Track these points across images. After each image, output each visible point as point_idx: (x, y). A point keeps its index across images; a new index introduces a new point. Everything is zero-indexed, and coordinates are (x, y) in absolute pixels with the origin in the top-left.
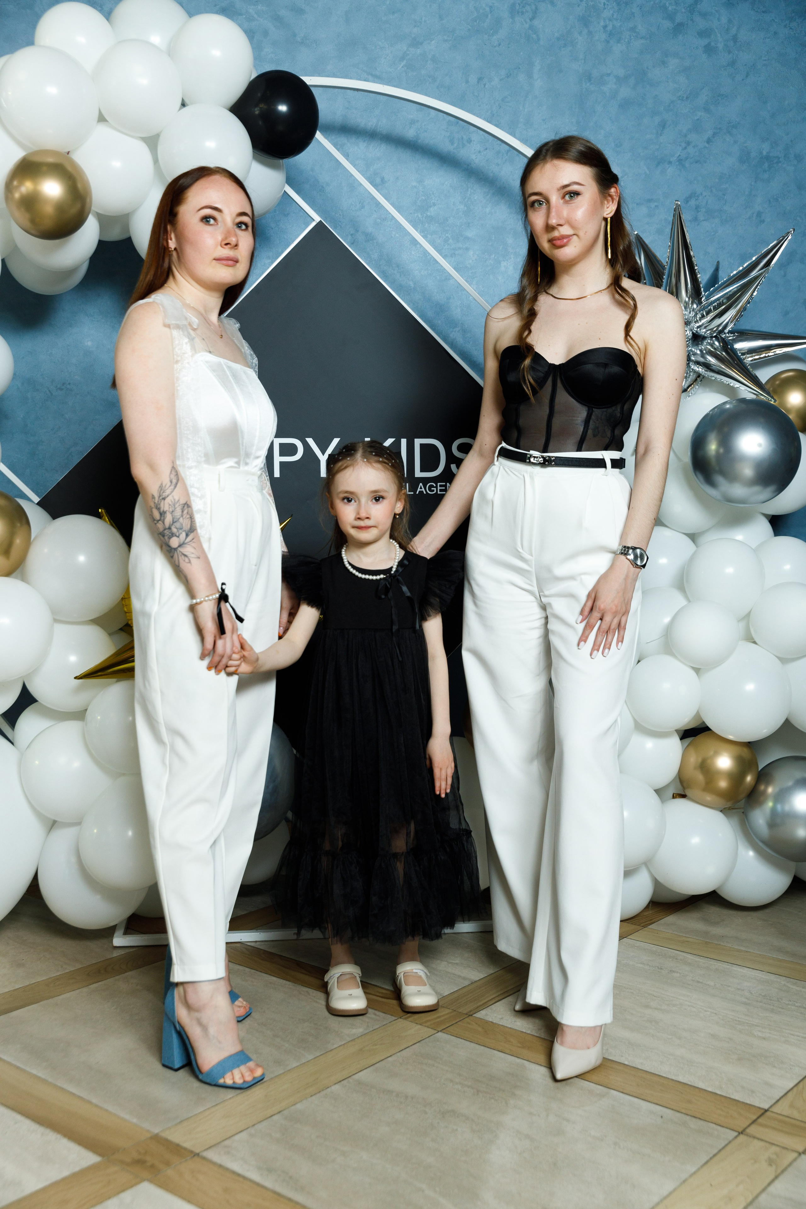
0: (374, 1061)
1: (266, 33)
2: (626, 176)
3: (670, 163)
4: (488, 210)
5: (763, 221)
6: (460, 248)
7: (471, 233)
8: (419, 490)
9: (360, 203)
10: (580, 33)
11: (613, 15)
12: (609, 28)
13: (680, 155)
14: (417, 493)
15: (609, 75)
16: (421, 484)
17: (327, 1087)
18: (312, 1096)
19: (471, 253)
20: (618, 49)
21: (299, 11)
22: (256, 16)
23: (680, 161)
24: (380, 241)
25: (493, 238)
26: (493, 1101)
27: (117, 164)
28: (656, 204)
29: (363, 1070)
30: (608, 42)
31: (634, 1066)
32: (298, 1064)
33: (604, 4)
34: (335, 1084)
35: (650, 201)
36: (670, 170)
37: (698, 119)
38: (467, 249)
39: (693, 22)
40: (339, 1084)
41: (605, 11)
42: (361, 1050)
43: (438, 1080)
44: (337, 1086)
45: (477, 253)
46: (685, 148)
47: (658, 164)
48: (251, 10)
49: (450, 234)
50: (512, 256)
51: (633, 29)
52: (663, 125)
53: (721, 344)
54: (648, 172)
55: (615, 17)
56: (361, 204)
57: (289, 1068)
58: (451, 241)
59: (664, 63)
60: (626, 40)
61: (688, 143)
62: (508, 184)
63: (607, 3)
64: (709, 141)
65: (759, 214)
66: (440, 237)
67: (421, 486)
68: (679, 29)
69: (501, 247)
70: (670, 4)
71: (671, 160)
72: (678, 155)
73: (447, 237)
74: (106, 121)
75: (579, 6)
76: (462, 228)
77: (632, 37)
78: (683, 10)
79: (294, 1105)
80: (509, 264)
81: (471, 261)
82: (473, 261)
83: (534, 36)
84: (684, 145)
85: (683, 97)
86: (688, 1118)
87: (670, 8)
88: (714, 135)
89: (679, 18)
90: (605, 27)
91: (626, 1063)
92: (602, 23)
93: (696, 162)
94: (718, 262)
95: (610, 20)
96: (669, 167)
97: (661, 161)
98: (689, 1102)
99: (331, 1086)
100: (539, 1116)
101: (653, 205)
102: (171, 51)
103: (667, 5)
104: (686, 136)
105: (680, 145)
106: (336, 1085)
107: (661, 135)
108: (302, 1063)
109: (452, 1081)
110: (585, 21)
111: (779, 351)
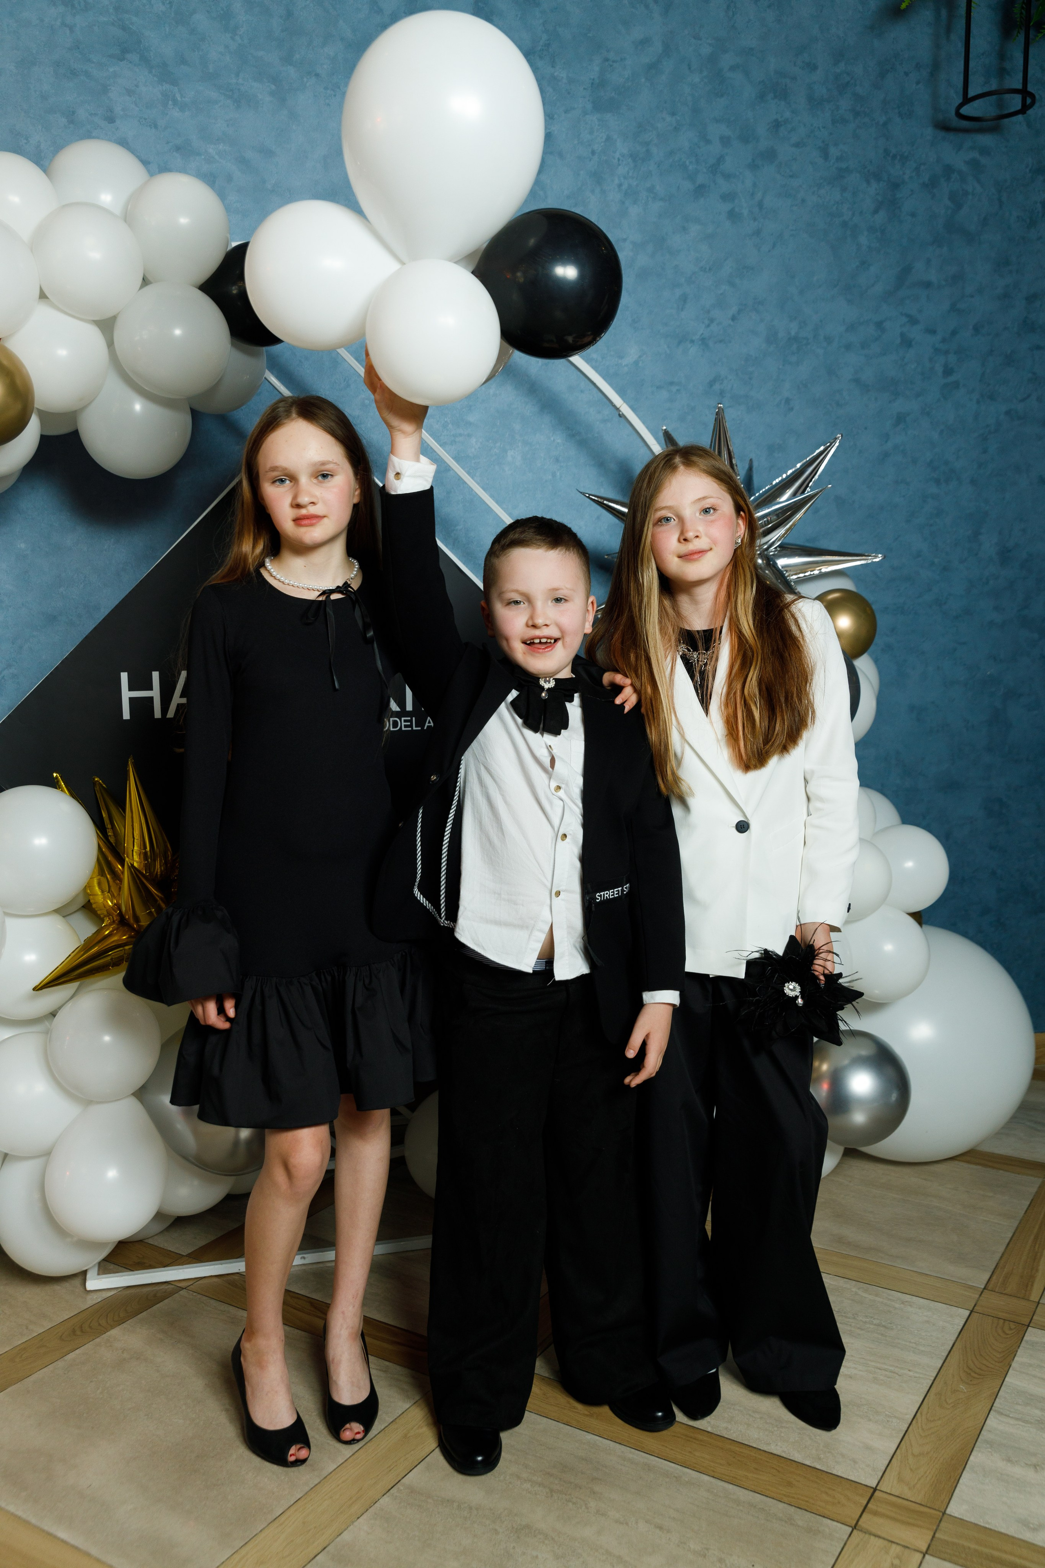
0: (424, 1454)
1: (229, 178)
2: (645, 356)
3: (692, 341)
4: (492, 391)
5: (792, 409)
6: (461, 435)
7: (472, 418)
8: (427, 724)
9: (344, 381)
10: (593, 191)
11: (628, 173)
12: (625, 187)
13: (702, 334)
14: (425, 728)
15: (625, 240)
16: (429, 718)
17: (375, 1502)
18: (358, 1518)
19: (473, 440)
20: (634, 211)
21: (268, 153)
22: (217, 157)
23: (704, 341)
24: (369, 425)
25: (498, 424)
26: (570, 1504)
27: (62, 352)
28: (677, 388)
29: (413, 1469)
30: (623, 203)
31: (719, 1433)
32: (336, 1467)
33: (619, 160)
34: (383, 1495)
35: (672, 383)
36: (693, 350)
37: (721, 294)
38: (469, 436)
39: (715, 184)
40: (387, 1494)
41: (619, 167)
42: (405, 1436)
43: (502, 1478)
44: (385, 1500)
45: (480, 440)
46: (708, 326)
47: (680, 343)
48: (211, 150)
49: (449, 418)
50: (520, 444)
51: (651, 190)
52: (684, 299)
53: (765, 562)
54: (668, 352)
55: (630, 174)
56: (346, 382)
57: (325, 1473)
58: (450, 426)
59: (684, 229)
60: (643, 201)
61: (712, 320)
62: (515, 362)
63: (621, 158)
64: (733, 318)
65: (788, 401)
66: (438, 421)
67: (429, 720)
68: (700, 191)
69: (507, 434)
70: (691, 163)
71: (694, 338)
72: (701, 333)
73: (446, 422)
74: (48, 298)
75: (590, 160)
76: (463, 412)
77: (650, 199)
78: (705, 170)
79: (340, 1535)
80: (517, 453)
81: (473, 450)
82: (475, 449)
83: (541, 193)
84: (707, 322)
85: (706, 268)
86: (793, 1509)
87: (690, 168)
88: (740, 311)
89: (701, 179)
90: (620, 185)
91: (709, 1429)
92: (617, 181)
93: (721, 341)
94: (751, 460)
95: (625, 178)
96: (691, 347)
97: (682, 339)
98: (790, 1484)
99: (379, 1500)
100: (627, 1524)
101: (674, 389)
102: (128, 217)
103: (687, 163)
104: (709, 312)
105: (703, 323)
106: (385, 1496)
107: (682, 310)
108: (339, 1464)
109: (518, 1477)
110: (598, 178)
111: (825, 569)
